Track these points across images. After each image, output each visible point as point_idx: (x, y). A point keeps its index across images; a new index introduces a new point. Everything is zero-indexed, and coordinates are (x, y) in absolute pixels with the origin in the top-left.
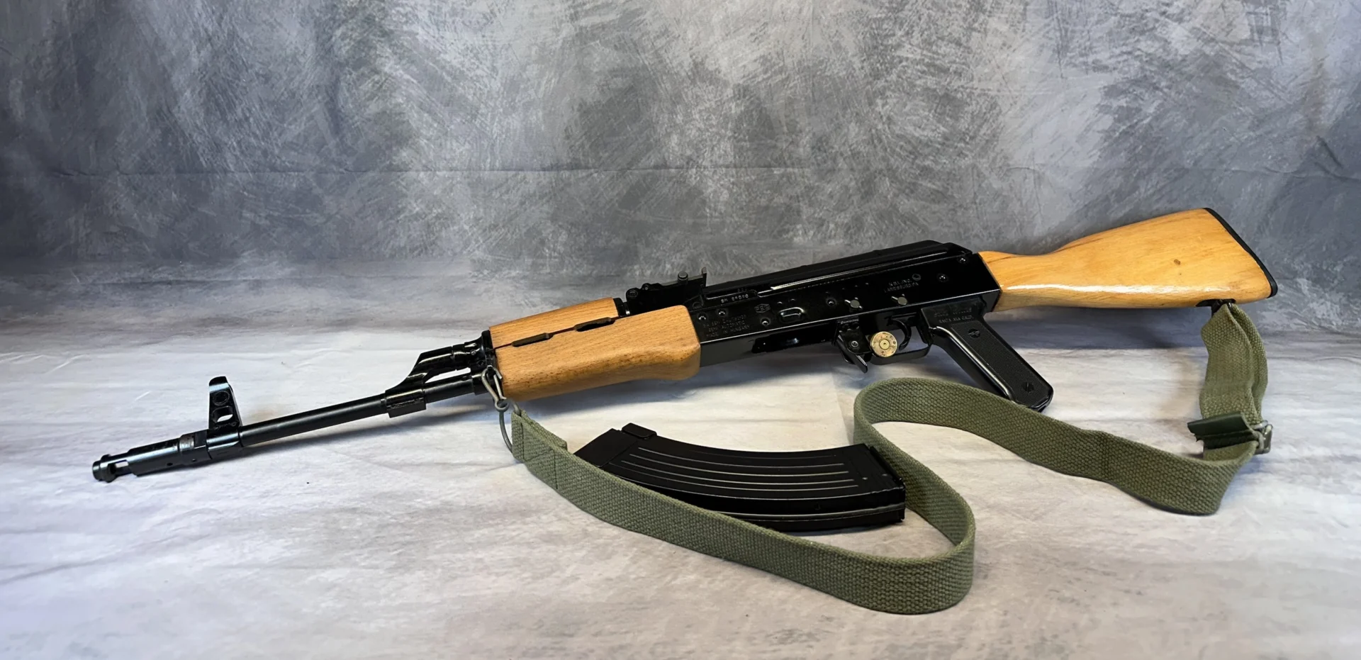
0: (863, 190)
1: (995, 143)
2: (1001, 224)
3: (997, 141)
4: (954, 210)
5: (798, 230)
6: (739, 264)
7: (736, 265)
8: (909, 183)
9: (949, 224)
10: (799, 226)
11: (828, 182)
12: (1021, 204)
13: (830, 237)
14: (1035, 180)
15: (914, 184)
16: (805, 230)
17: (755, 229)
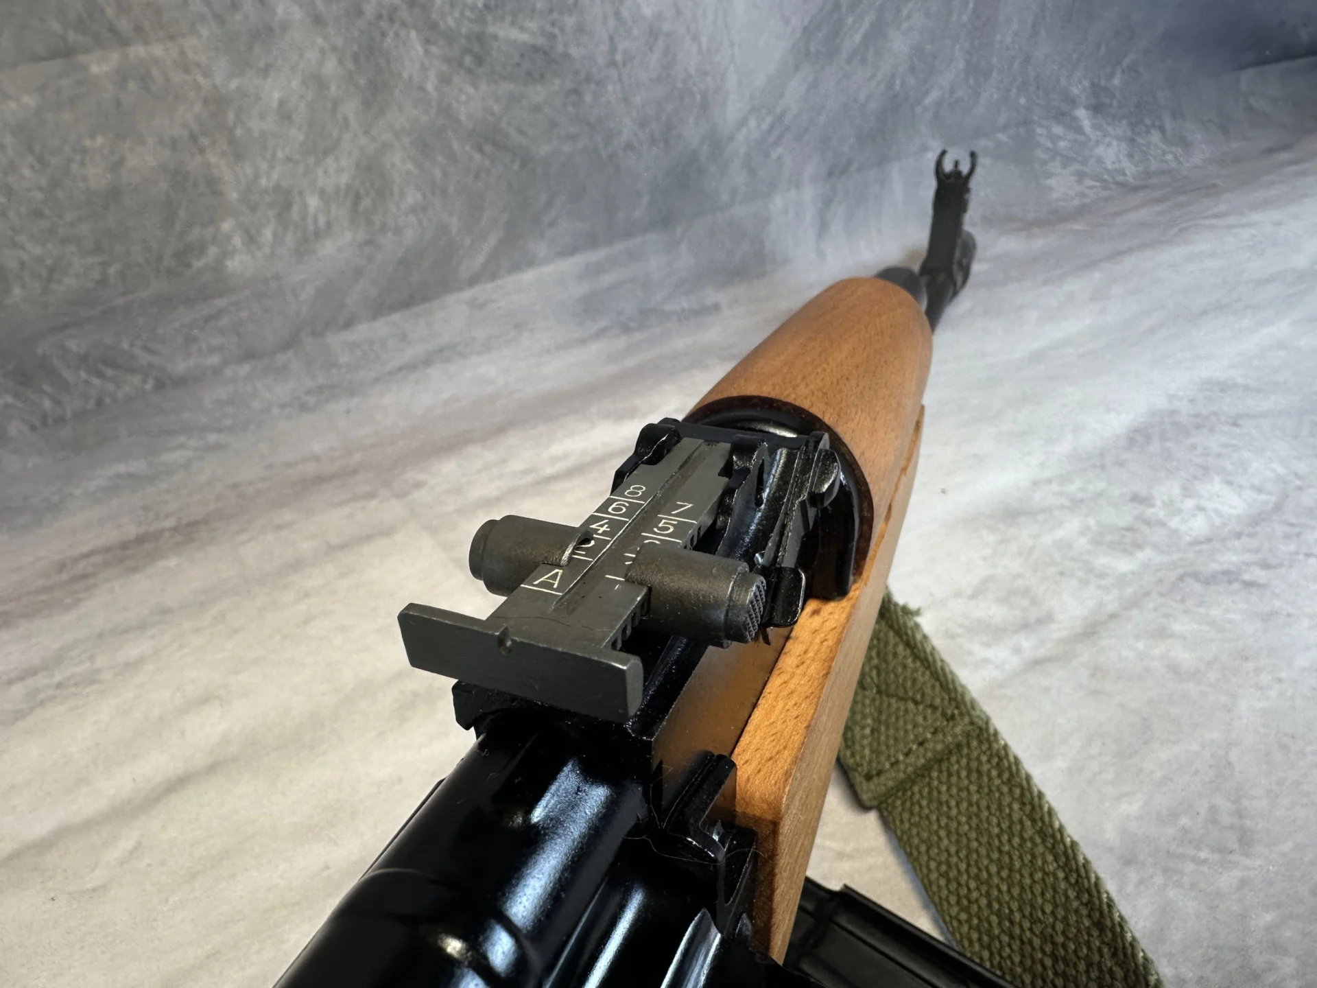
0: (362, 82)
4: (576, 91)
5: (228, 238)
6: (100, 375)
7: (96, 381)
8: (468, 37)
10: (227, 226)
11: (266, 72)
12: (700, 46)
13: (318, 234)
15: (480, 38)
16: (247, 231)
17: (105, 265)
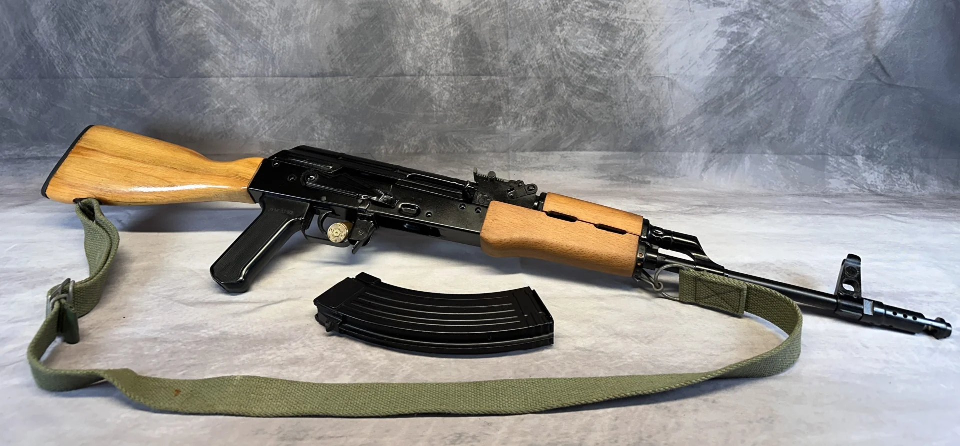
0: (546, 93)
1: (641, 58)
2: (645, 117)
3: (643, 57)
4: (610, 106)
5: (499, 121)
6: (457, 145)
7: (455, 146)
8: (579, 87)
9: (607, 116)
10: (500, 118)
11: (521, 87)
12: (659, 102)
13: (523, 126)
14: (669, 85)
15: (583, 88)
16: (504, 121)
17: (468, 120)
